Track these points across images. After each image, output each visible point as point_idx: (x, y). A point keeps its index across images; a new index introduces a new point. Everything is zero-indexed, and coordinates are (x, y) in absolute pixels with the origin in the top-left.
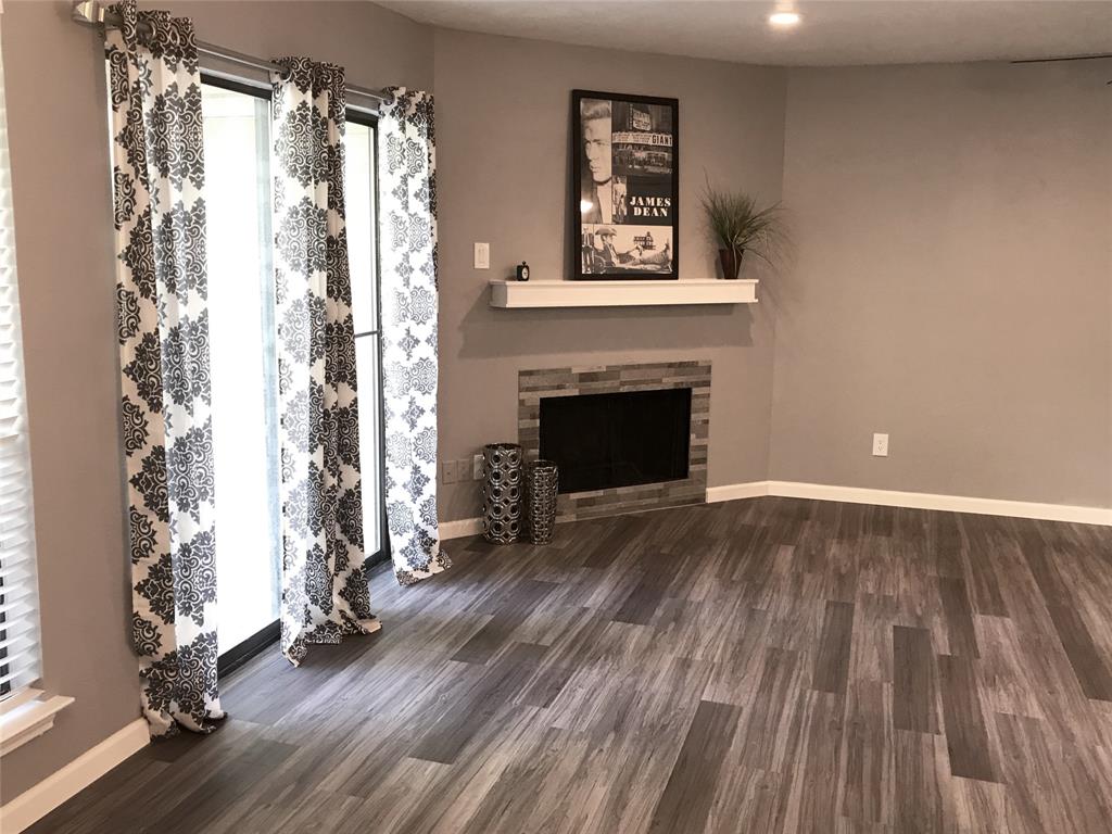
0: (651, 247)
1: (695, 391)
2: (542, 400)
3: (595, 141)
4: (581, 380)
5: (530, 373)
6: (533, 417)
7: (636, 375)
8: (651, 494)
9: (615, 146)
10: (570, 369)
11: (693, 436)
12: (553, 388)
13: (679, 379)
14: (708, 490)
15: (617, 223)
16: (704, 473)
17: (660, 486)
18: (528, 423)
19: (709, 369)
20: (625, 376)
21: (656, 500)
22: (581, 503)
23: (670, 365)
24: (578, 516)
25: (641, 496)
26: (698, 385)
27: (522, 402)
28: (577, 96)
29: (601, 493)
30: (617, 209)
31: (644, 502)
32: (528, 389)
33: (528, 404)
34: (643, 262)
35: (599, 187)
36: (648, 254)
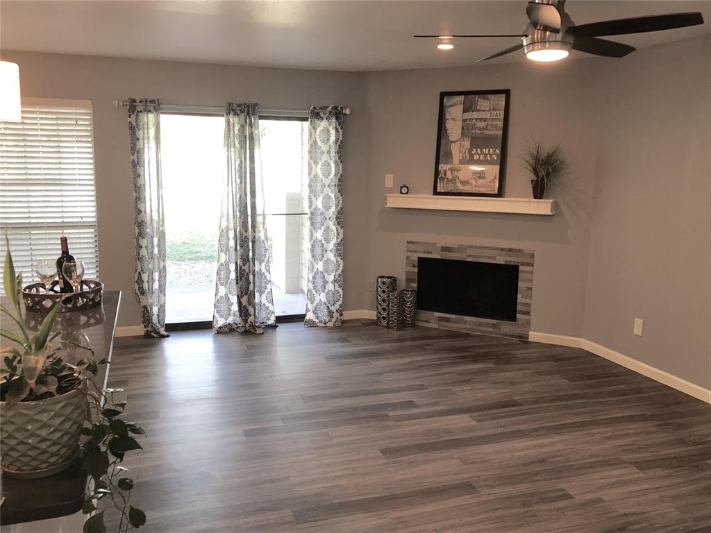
0: (484, 178)
1: (521, 268)
2: (419, 258)
3: (452, 119)
4: (442, 251)
5: (413, 243)
6: (414, 266)
7: (477, 252)
8: (488, 325)
9: (464, 121)
10: (436, 244)
11: (519, 296)
12: (425, 252)
13: (509, 259)
14: (530, 333)
15: (462, 164)
16: (529, 321)
17: (494, 321)
18: (411, 269)
19: (532, 256)
20: (470, 252)
21: (491, 330)
22: (441, 319)
23: (502, 249)
24: (439, 326)
25: (480, 325)
26: (523, 264)
27: (408, 258)
28: (443, 95)
29: (453, 316)
30: (463, 157)
31: (483, 329)
32: (411, 251)
33: (412, 259)
34: (477, 186)
35: (452, 144)
36: (481, 182)
